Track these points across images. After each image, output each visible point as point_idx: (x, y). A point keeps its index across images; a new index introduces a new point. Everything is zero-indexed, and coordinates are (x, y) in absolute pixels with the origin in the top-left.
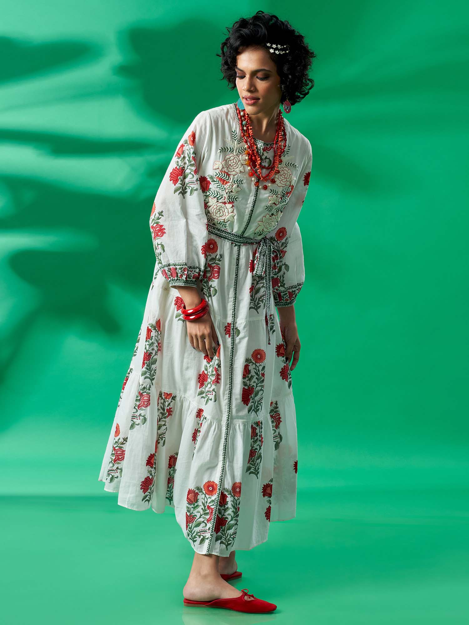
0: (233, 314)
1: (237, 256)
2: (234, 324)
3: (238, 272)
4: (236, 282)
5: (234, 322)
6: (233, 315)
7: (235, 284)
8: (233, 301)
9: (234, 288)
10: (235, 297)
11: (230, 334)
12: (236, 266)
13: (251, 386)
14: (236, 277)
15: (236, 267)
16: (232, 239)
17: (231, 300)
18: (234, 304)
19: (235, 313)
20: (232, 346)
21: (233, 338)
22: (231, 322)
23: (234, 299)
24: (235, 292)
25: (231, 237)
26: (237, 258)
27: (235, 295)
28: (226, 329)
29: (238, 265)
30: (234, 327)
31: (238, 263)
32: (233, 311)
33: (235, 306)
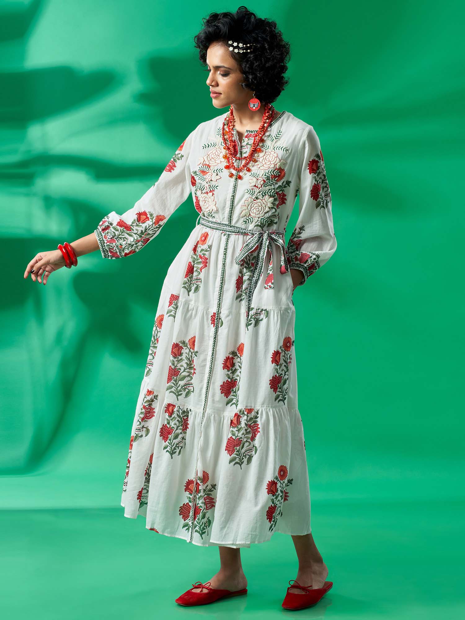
0: (218, 303)
1: (225, 246)
2: (218, 314)
3: (225, 262)
4: (223, 271)
5: (218, 311)
6: (218, 305)
7: (222, 274)
8: (219, 291)
9: (221, 277)
10: (221, 287)
11: (214, 324)
12: (224, 255)
13: (234, 379)
14: (223, 266)
15: (224, 257)
16: (223, 229)
17: (217, 289)
18: (219, 293)
19: (220, 303)
20: (215, 336)
21: (216, 328)
22: (216, 312)
23: (220, 289)
24: (221, 282)
25: (222, 227)
26: (225, 248)
27: (221, 285)
28: (212, 319)
29: (225, 254)
30: (218, 317)
31: (226, 252)
32: (219, 300)
33: (220, 295)
